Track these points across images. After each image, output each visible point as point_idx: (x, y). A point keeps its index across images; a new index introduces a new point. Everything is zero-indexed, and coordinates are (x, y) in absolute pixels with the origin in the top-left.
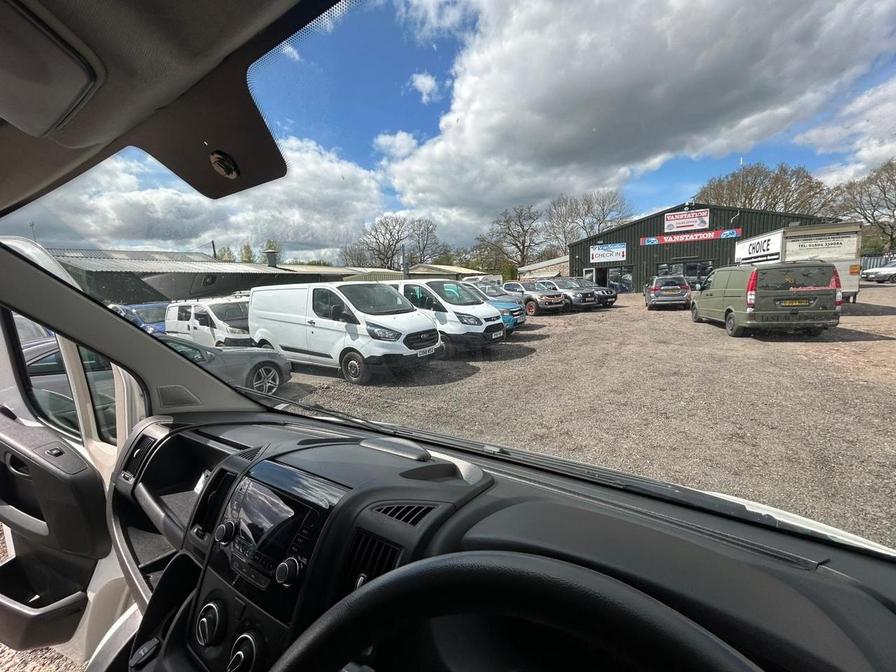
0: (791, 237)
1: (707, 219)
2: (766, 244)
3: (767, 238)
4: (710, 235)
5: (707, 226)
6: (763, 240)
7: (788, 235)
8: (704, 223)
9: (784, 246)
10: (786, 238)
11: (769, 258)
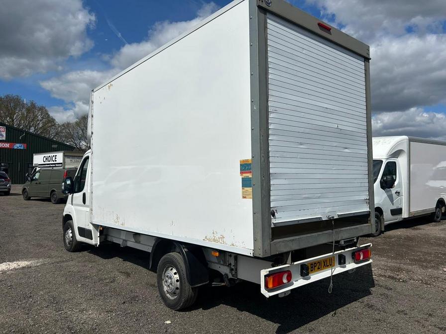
0: (67, 156)
1: (4, 134)
2: (54, 157)
3: (55, 155)
4: (7, 145)
5: (4, 138)
6: (52, 155)
7: (66, 154)
8: (3, 136)
9: (64, 160)
10: (65, 156)
11: (56, 165)
